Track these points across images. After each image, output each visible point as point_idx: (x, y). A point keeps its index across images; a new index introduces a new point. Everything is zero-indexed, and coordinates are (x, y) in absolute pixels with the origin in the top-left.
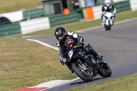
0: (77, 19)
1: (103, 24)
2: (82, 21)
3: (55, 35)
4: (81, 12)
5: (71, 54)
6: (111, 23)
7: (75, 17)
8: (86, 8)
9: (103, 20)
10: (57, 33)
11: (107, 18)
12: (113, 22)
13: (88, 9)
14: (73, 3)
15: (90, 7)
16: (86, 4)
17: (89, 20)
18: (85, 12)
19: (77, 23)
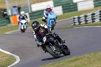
0: (5, 24)
1: (19, 28)
2: (9, 25)
3: (32, 26)
4: (8, 19)
5: (45, 39)
6: (25, 28)
7: (4, 22)
8: (12, 15)
9: (20, 26)
10: (33, 25)
11: (22, 24)
12: (27, 27)
13: (14, 16)
14: (2, 12)
15: (15, 15)
16: (12, 13)
17: (14, 25)
18: (11, 18)
19: (6, 27)
